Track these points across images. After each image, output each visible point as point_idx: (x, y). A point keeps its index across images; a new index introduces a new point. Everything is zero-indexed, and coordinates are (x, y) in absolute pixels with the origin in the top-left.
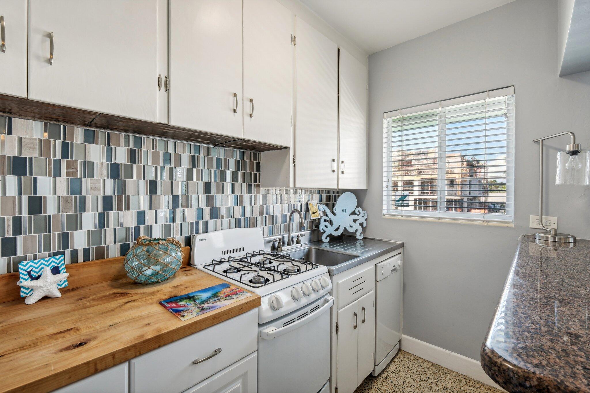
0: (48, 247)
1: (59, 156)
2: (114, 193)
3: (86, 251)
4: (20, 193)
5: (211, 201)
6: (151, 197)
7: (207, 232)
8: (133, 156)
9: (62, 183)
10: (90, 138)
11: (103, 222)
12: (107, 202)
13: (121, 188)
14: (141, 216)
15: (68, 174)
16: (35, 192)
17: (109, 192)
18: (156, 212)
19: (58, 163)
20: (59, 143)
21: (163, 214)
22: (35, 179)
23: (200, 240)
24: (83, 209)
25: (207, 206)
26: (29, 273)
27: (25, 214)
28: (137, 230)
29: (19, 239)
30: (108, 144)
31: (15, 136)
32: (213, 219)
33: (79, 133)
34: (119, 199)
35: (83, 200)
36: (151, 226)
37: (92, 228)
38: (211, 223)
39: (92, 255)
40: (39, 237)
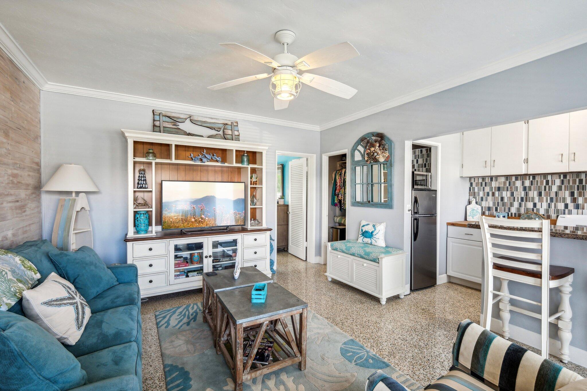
0: (505, 211)
1: (508, 185)
2: (524, 196)
3: (515, 214)
4: (499, 196)
5: (574, 200)
6: (539, 198)
7: (571, 214)
8: (532, 183)
9: (509, 193)
10: (517, 179)
11: (520, 205)
12: (522, 199)
13: (527, 194)
14: (535, 205)
15: (510, 190)
16: (502, 196)
17: (523, 196)
18: (541, 203)
19: (507, 187)
20: (508, 182)
21: (545, 205)
22: (502, 192)
23: (561, 217)
24: (514, 201)
25: (571, 203)
26: (498, 216)
27: (500, 201)
28: (533, 210)
29: (498, 207)
30: (523, 180)
31: (498, 181)
32: (576, 209)
33: (514, 179)
34: (526, 198)
35: (514, 198)
36: (539, 209)
37: (517, 207)
38: (574, 211)
39: (517, 215)
40: (503, 208)
